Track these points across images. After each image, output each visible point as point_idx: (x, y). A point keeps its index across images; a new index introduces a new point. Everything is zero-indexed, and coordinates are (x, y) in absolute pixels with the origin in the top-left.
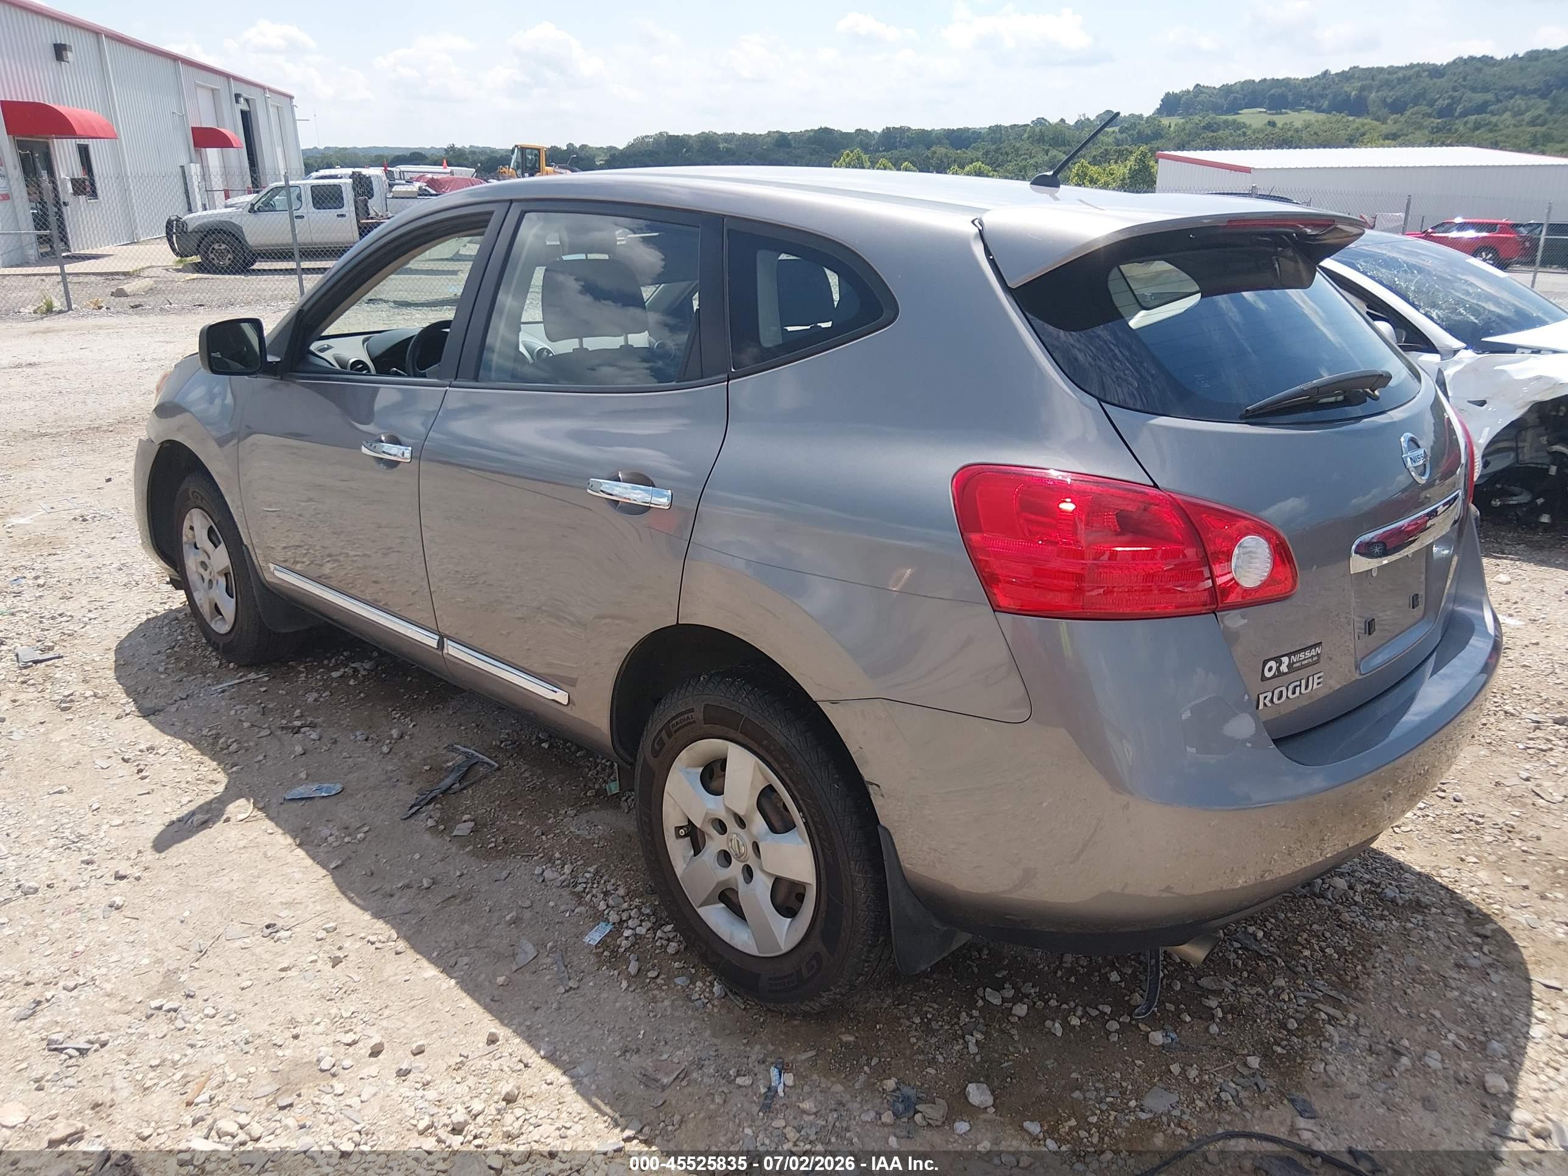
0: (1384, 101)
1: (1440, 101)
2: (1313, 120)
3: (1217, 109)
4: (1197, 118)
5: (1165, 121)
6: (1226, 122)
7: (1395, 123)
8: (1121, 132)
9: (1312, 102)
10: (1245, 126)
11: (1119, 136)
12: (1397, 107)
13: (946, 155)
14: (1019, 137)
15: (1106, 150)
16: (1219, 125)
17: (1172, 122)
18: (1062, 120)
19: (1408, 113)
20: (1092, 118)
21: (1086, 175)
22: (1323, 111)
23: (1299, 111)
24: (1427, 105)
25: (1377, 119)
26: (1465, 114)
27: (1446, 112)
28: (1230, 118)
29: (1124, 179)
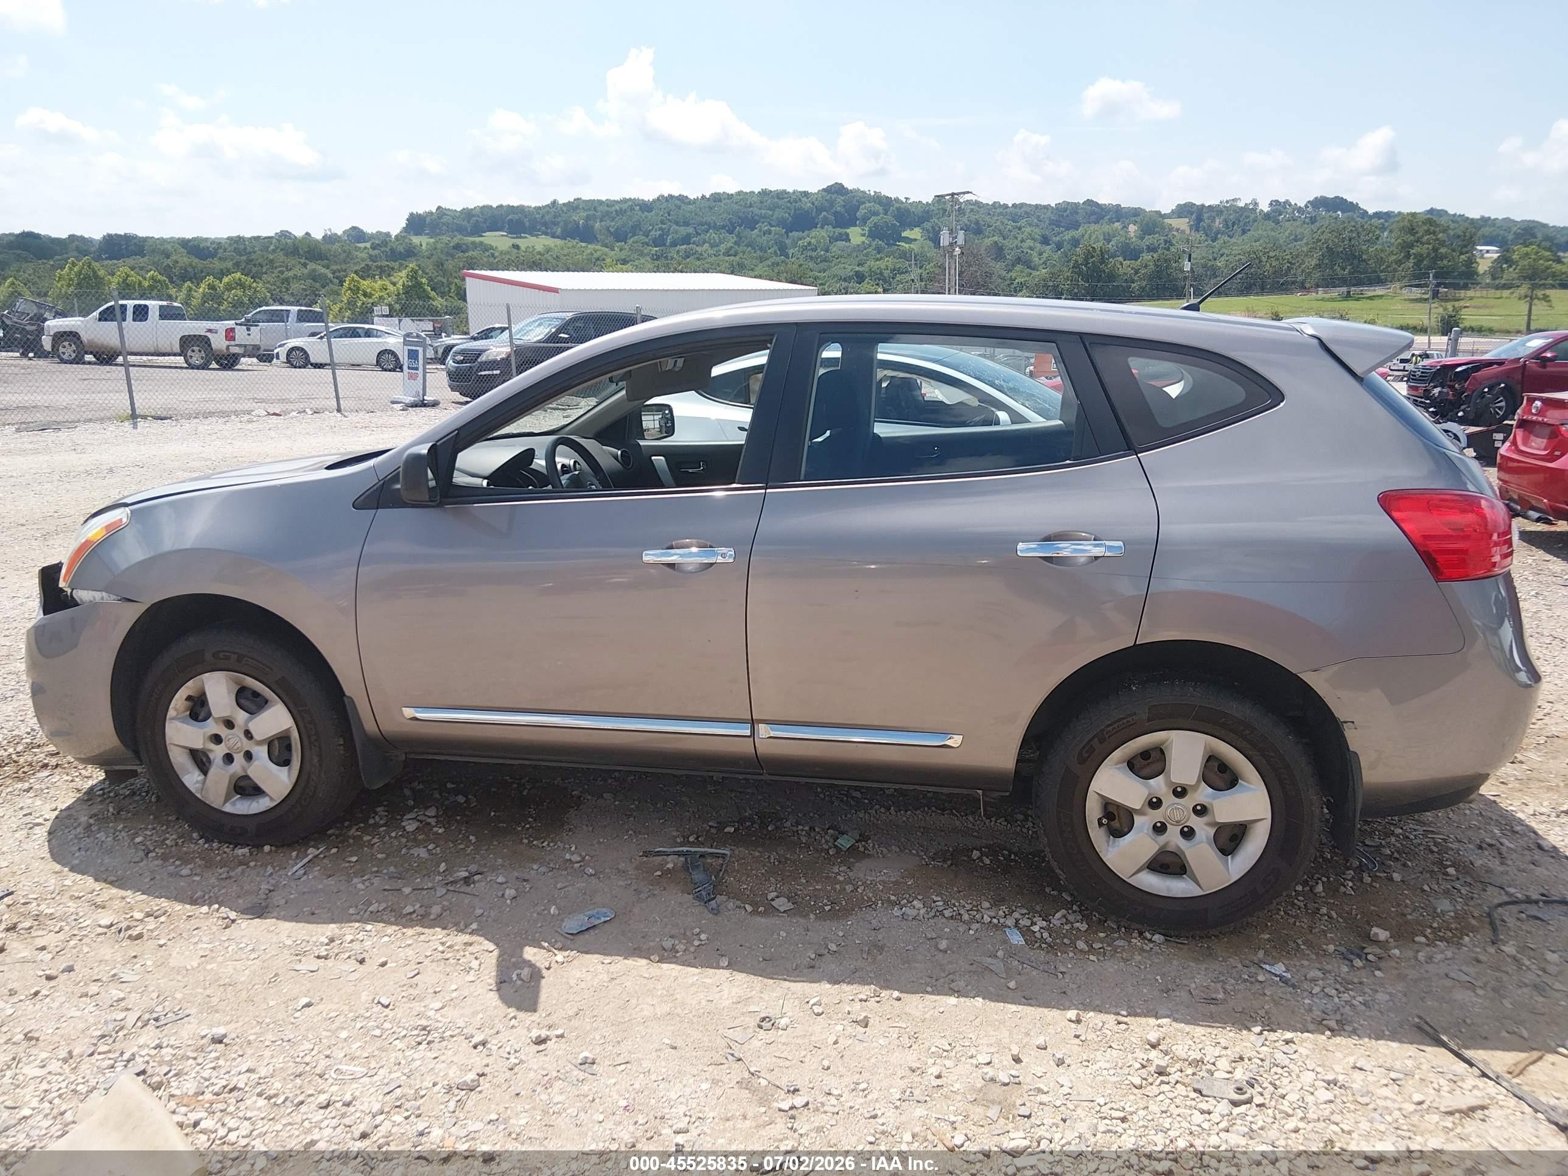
0: (608, 229)
1: (653, 233)
2: (552, 245)
3: (461, 230)
4: (446, 239)
5: (416, 240)
6: (473, 243)
7: (621, 250)
8: (374, 247)
9: (547, 228)
10: (492, 248)
11: (371, 252)
12: (620, 236)
13: (191, 265)
14: (265, 248)
15: (367, 265)
16: (467, 246)
17: (422, 241)
18: (307, 234)
19: (630, 241)
20: (340, 233)
21: (358, 289)
22: (558, 237)
23: (537, 236)
24: (643, 235)
25: (606, 246)
26: (674, 244)
27: (659, 242)
28: (478, 239)
29: (399, 294)
